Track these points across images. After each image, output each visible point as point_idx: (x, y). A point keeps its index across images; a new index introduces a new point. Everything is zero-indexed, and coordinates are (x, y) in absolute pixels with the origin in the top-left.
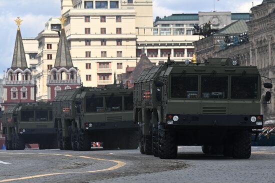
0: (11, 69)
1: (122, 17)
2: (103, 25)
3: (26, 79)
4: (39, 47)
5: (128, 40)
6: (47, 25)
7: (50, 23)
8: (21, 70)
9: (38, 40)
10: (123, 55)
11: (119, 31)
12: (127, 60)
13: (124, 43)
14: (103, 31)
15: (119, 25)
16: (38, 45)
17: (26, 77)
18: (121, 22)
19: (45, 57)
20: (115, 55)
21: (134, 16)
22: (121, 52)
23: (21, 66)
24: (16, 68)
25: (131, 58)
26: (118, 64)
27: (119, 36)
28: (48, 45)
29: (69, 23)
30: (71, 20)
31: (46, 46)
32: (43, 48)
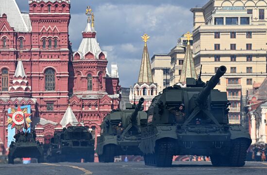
0: (137, 84)
1: (252, 33)
2: (233, 41)
3: (152, 94)
4: (171, 63)
5: (258, 56)
6: (180, 41)
7: (182, 39)
8: (147, 85)
9: (170, 56)
10: (254, 71)
11: (249, 46)
12: (257, 75)
13: (254, 59)
14: (233, 47)
15: (249, 41)
16: (170, 61)
17: (152, 91)
18: (251, 38)
19: (177, 72)
20: (245, 71)
21: (265, 32)
22: (251, 68)
23: (147, 81)
24: (142, 83)
25: (260, 74)
26: (248, 80)
27: (249, 52)
28: (180, 61)
29: (199, 39)
30: (201, 36)
31: (178, 61)
32: (176, 64)
